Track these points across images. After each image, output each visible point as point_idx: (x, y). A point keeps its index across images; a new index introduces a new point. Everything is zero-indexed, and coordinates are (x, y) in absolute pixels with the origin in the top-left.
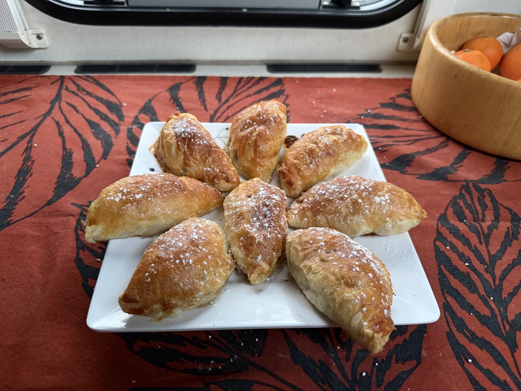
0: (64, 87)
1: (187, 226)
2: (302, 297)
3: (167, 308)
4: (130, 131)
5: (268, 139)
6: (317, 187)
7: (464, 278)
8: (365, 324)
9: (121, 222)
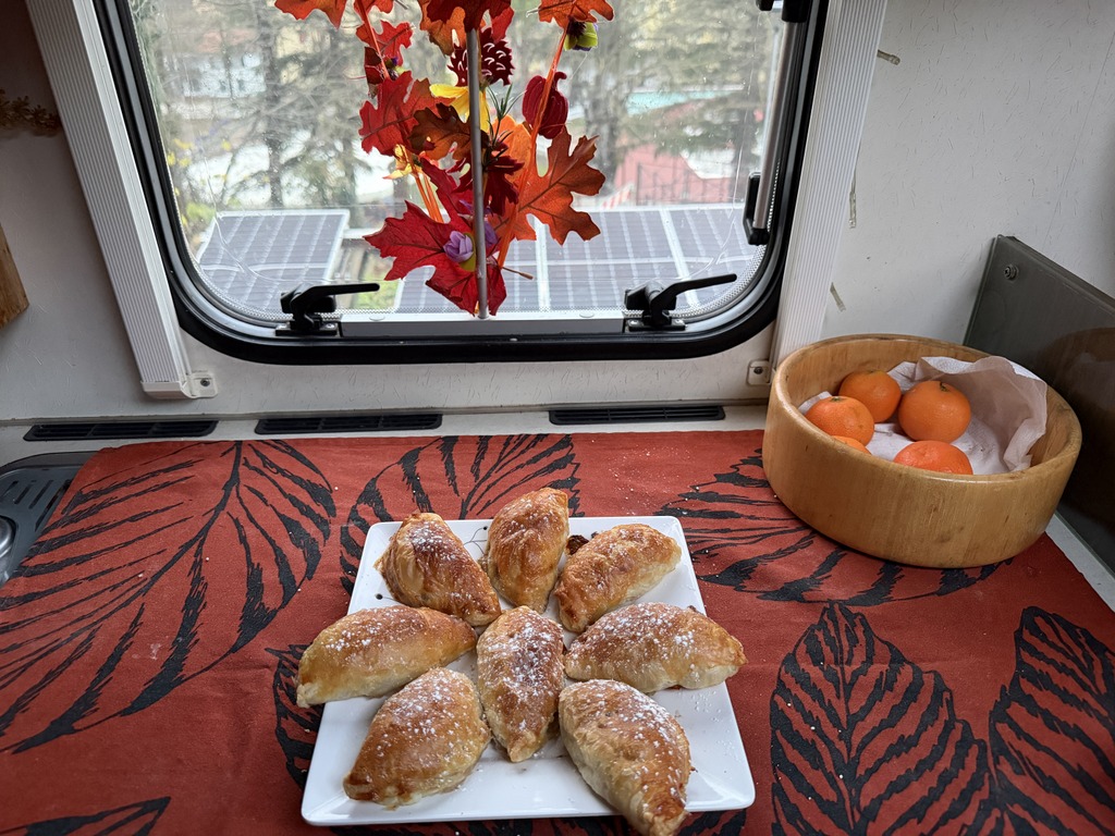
0: (243, 461)
1: (427, 682)
2: (579, 777)
3: (404, 792)
4: (344, 531)
5: (540, 548)
6: (604, 619)
7: (807, 749)
8: (646, 805)
9: (343, 677)
